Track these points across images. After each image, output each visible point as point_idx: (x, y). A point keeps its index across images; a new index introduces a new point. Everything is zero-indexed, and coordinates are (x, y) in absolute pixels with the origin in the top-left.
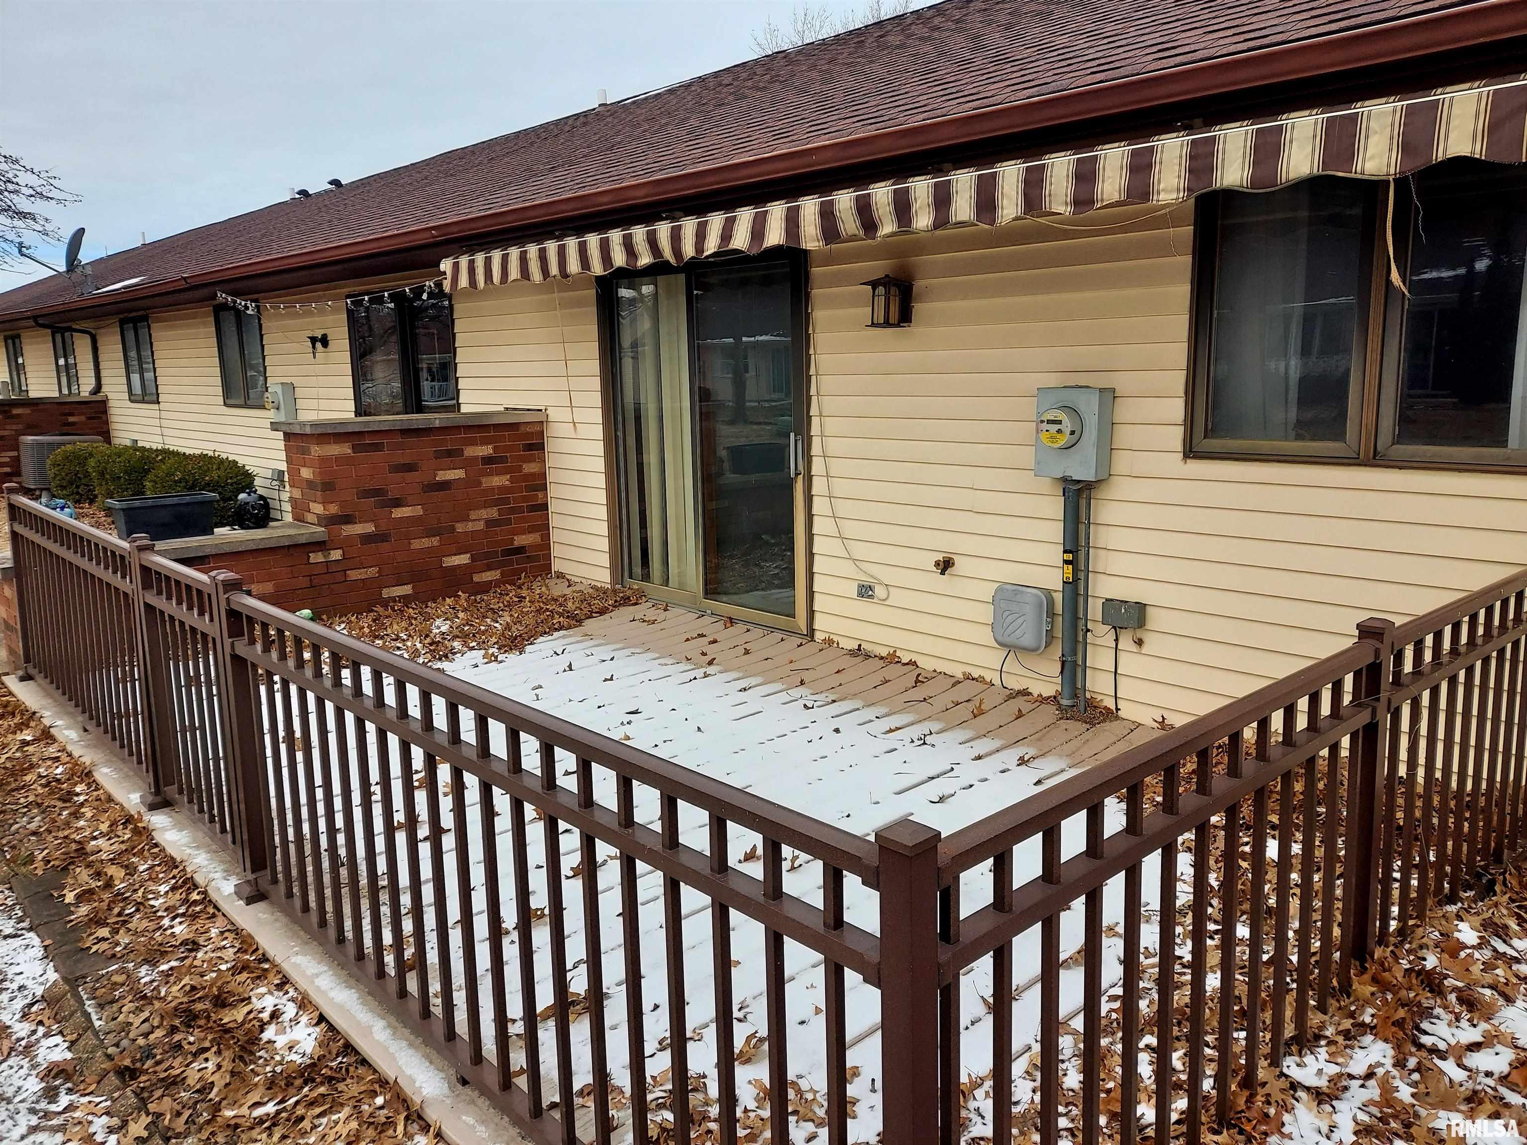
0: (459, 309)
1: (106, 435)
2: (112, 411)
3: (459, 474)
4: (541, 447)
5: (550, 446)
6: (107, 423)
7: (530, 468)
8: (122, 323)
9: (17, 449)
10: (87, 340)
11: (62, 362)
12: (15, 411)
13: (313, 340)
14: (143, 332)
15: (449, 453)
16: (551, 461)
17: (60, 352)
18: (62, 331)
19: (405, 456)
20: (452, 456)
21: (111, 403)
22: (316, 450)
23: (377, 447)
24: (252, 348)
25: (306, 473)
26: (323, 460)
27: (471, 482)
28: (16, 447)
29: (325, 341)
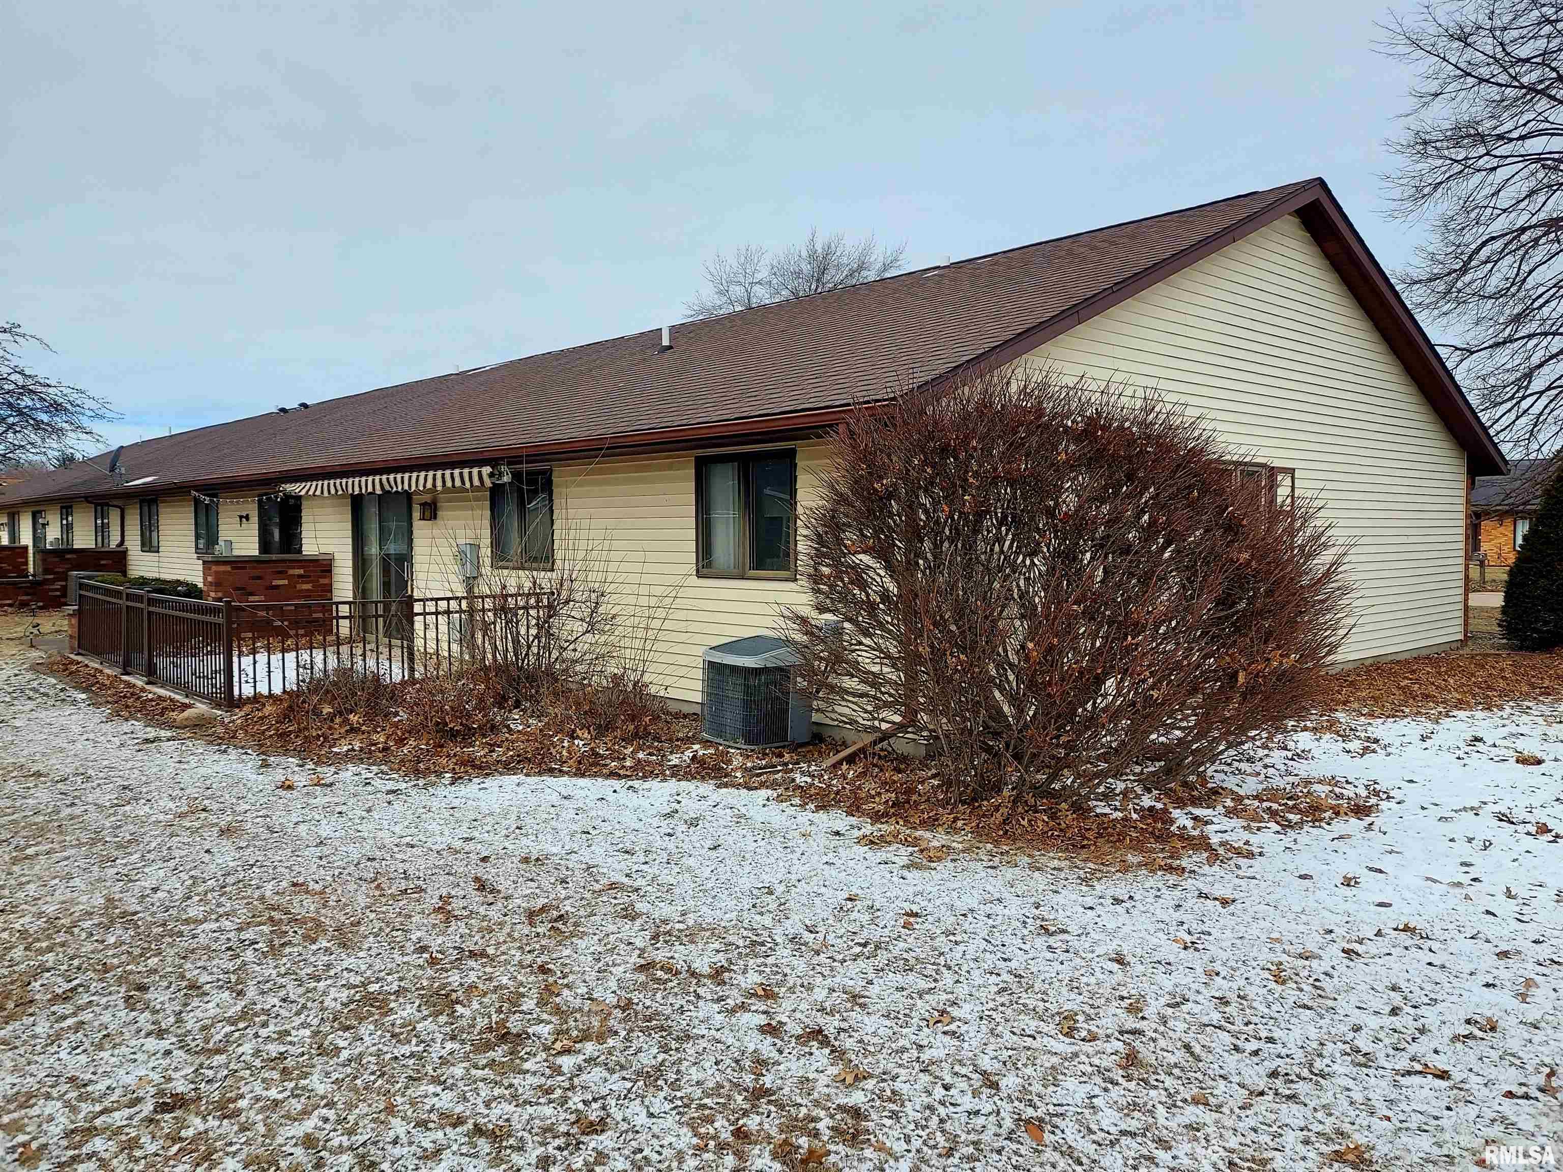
0: (305, 504)
1: (124, 573)
2: (129, 558)
3: (286, 582)
4: (330, 571)
5: (335, 571)
6: (125, 565)
7: (323, 581)
8: (142, 502)
9: (66, 580)
10: (118, 511)
11: (99, 522)
12: (68, 556)
13: (241, 517)
14: (154, 508)
15: (280, 572)
16: (335, 578)
17: (99, 515)
18: (102, 505)
19: (257, 573)
20: (282, 574)
21: (130, 553)
22: (214, 568)
23: (244, 568)
24: (212, 520)
25: (210, 579)
26: (216, 572)
27: (292, 586)
28: (66, 579)
29: (247, 518)
